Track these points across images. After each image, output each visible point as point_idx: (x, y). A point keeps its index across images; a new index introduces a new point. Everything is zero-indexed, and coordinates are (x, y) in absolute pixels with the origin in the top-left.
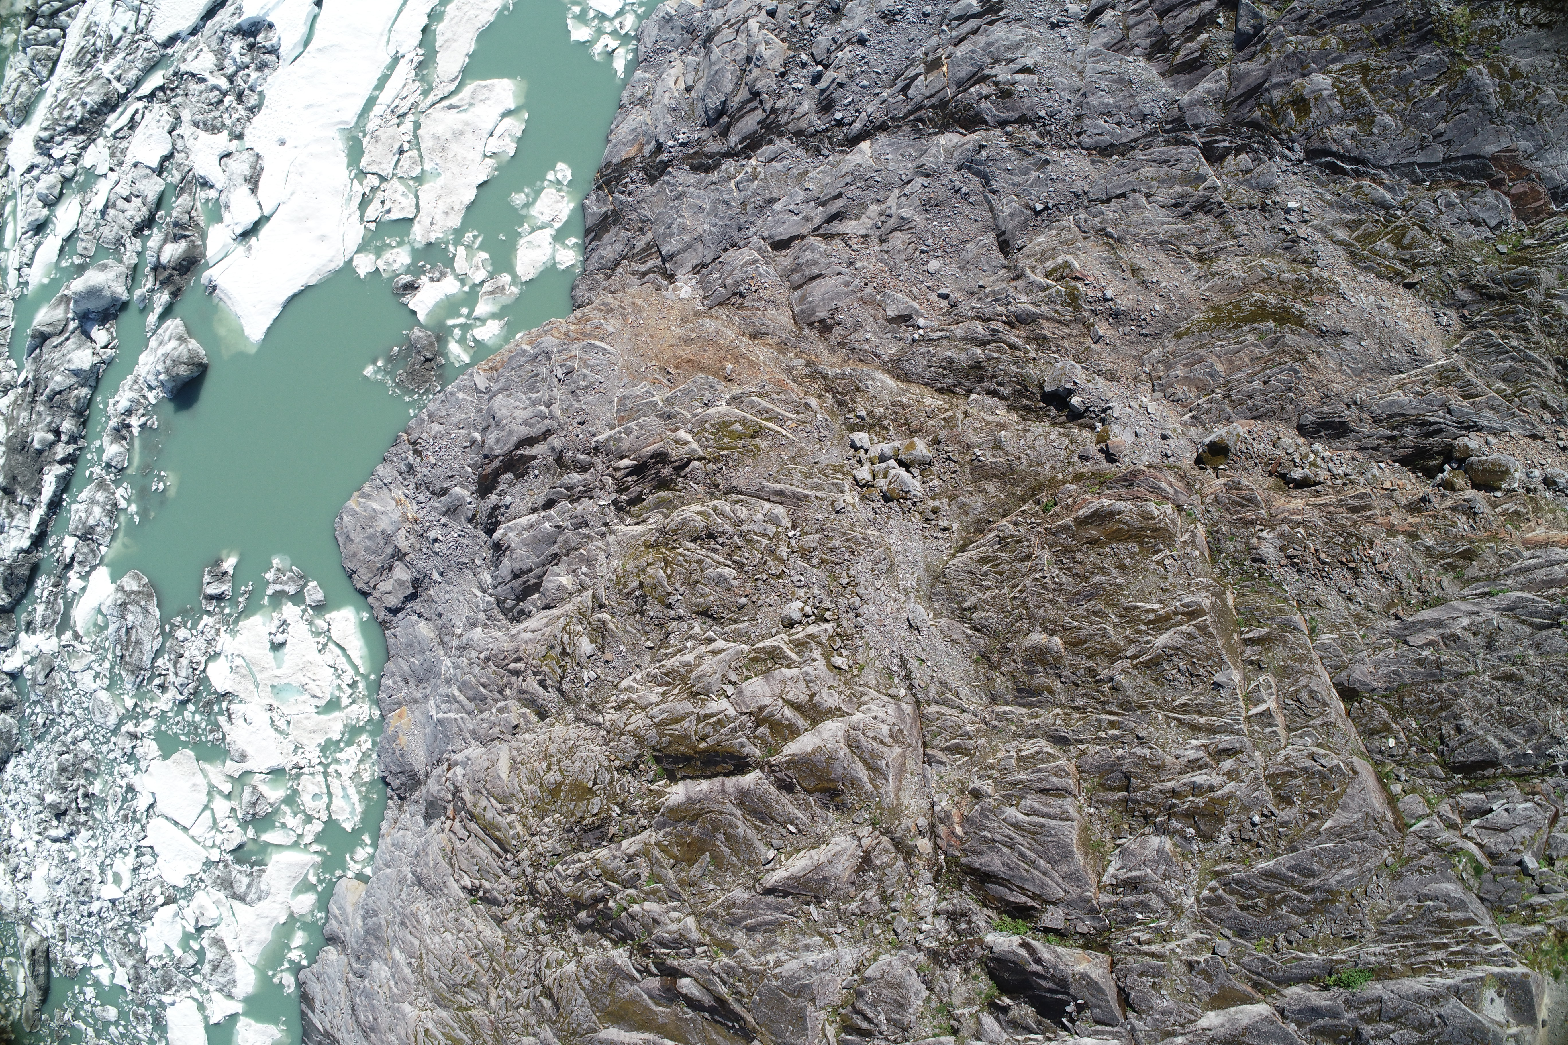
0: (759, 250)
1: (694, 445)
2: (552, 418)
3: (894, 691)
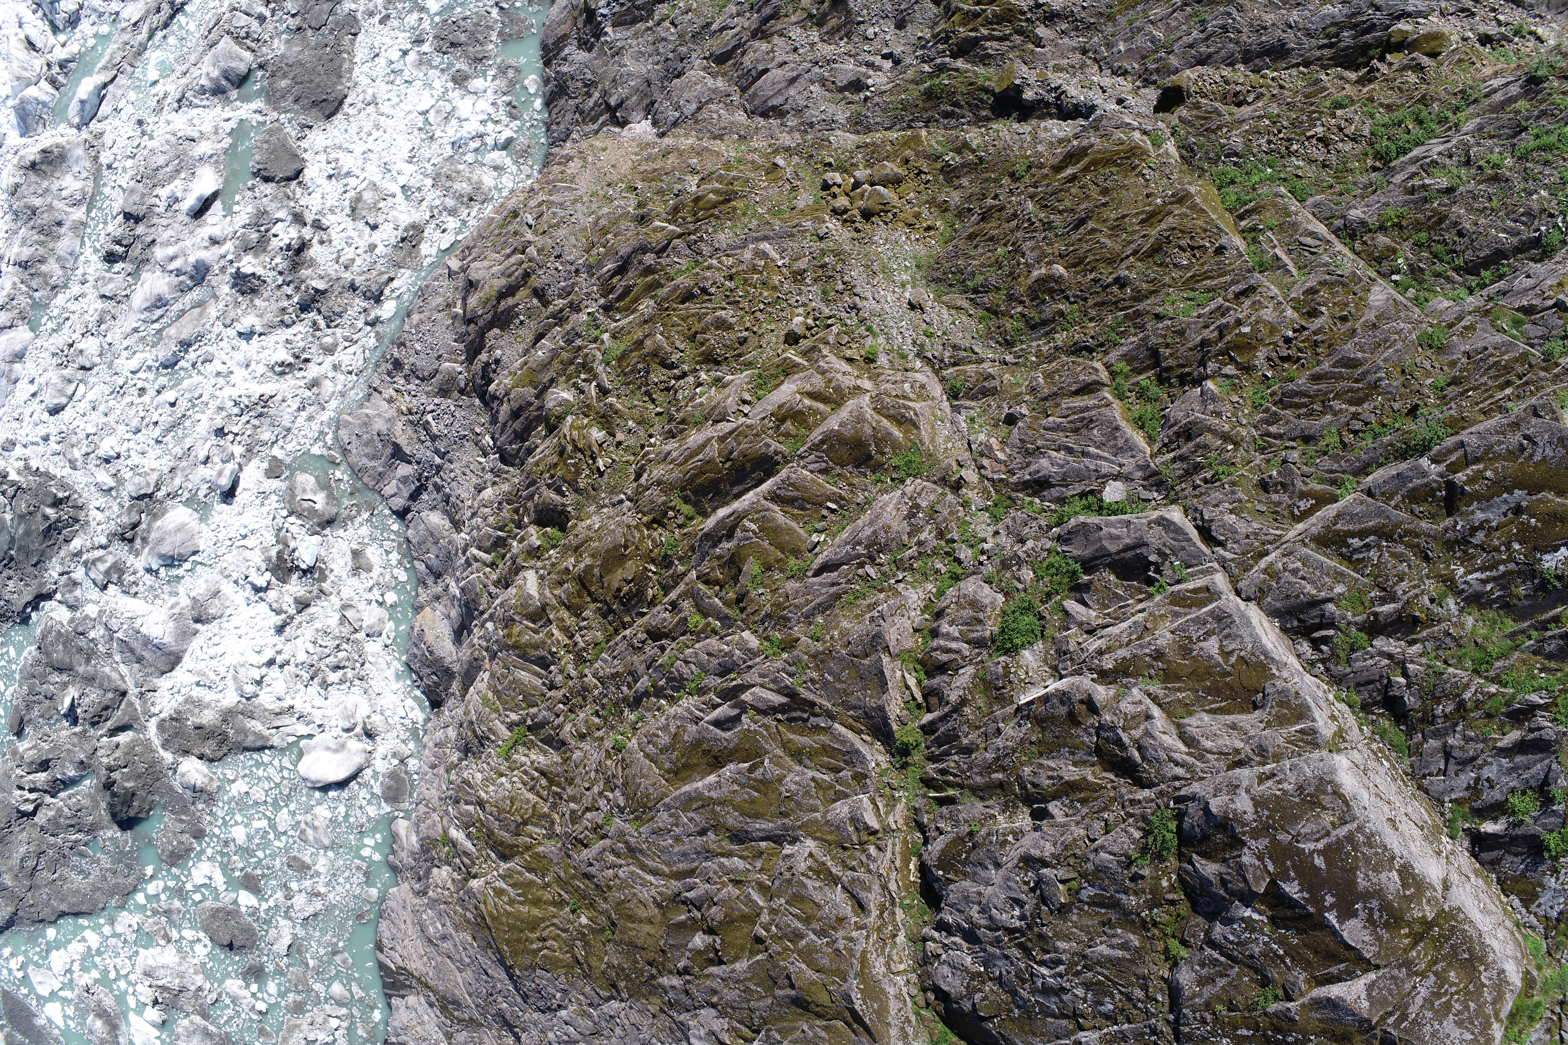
0: (704, 69)
1: (672, 227)
2: (530, 261)
3: (909, 365)
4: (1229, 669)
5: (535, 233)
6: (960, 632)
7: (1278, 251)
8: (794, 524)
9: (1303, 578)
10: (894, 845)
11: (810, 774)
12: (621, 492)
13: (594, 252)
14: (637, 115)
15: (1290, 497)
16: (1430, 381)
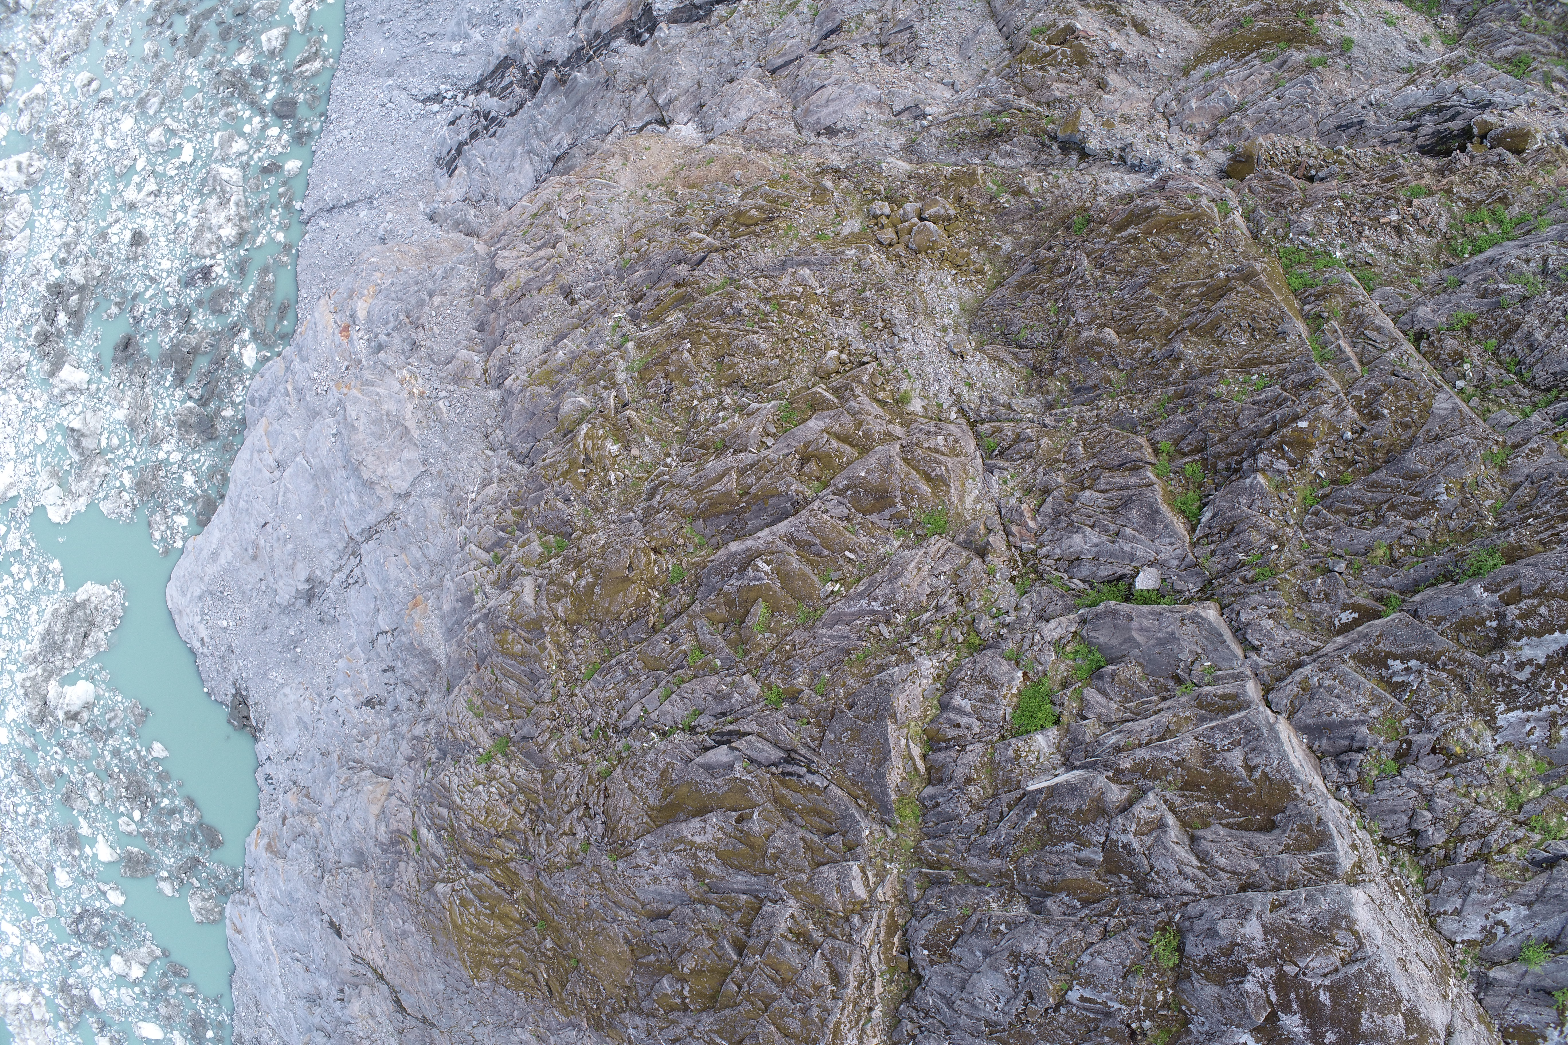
0: (758, 77)
1: (710, 240)
2: (560, 256)
3: (944, 416)
4: (1251, 784)
5: (568, 227)
6: (973, 707)
7: (1342, 343)
8: (808, 570)
9: (1338, 697)
10: (880, 918)
11: (800, 833)
12: (630, 509)
13: (627, 255)
14: (682, 117)
15: (1332, 608)
16: (1489, 502)
